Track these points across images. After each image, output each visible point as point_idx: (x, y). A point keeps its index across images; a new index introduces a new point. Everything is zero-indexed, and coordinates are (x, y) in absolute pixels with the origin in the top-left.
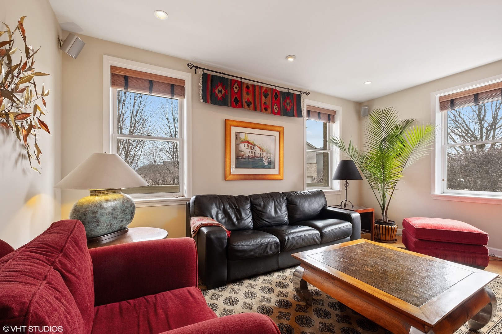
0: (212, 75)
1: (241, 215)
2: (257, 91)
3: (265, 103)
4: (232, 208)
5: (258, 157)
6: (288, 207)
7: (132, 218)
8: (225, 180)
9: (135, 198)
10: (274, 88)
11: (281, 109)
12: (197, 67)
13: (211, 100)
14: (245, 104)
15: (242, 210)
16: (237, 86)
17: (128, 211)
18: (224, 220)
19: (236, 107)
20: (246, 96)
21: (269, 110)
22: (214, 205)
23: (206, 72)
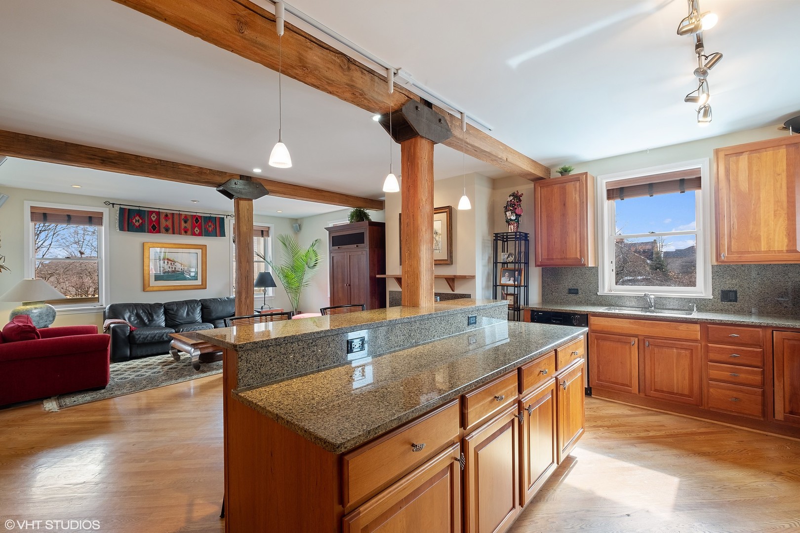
0: (129, 209)
1: (152, 317)
2: (176, 218)
3: (185, 227)
4: (145, 312)
5: (178, 271)
6: (202, 310)
7: (54, 320)
8: (144, 291)
9: (57, 308)
10: (195, 214)
11: (202, 231)
12: (113, 204)
13: (128, 228)
14: (163, 230)
15: (154, 314)
16: (155, 215)
17: (51, 315)
18: (136, 322)
19: (153, 233)
20: (163, 223)
21: (189, 232)
22: (127, 311)
23: (122, 207)
